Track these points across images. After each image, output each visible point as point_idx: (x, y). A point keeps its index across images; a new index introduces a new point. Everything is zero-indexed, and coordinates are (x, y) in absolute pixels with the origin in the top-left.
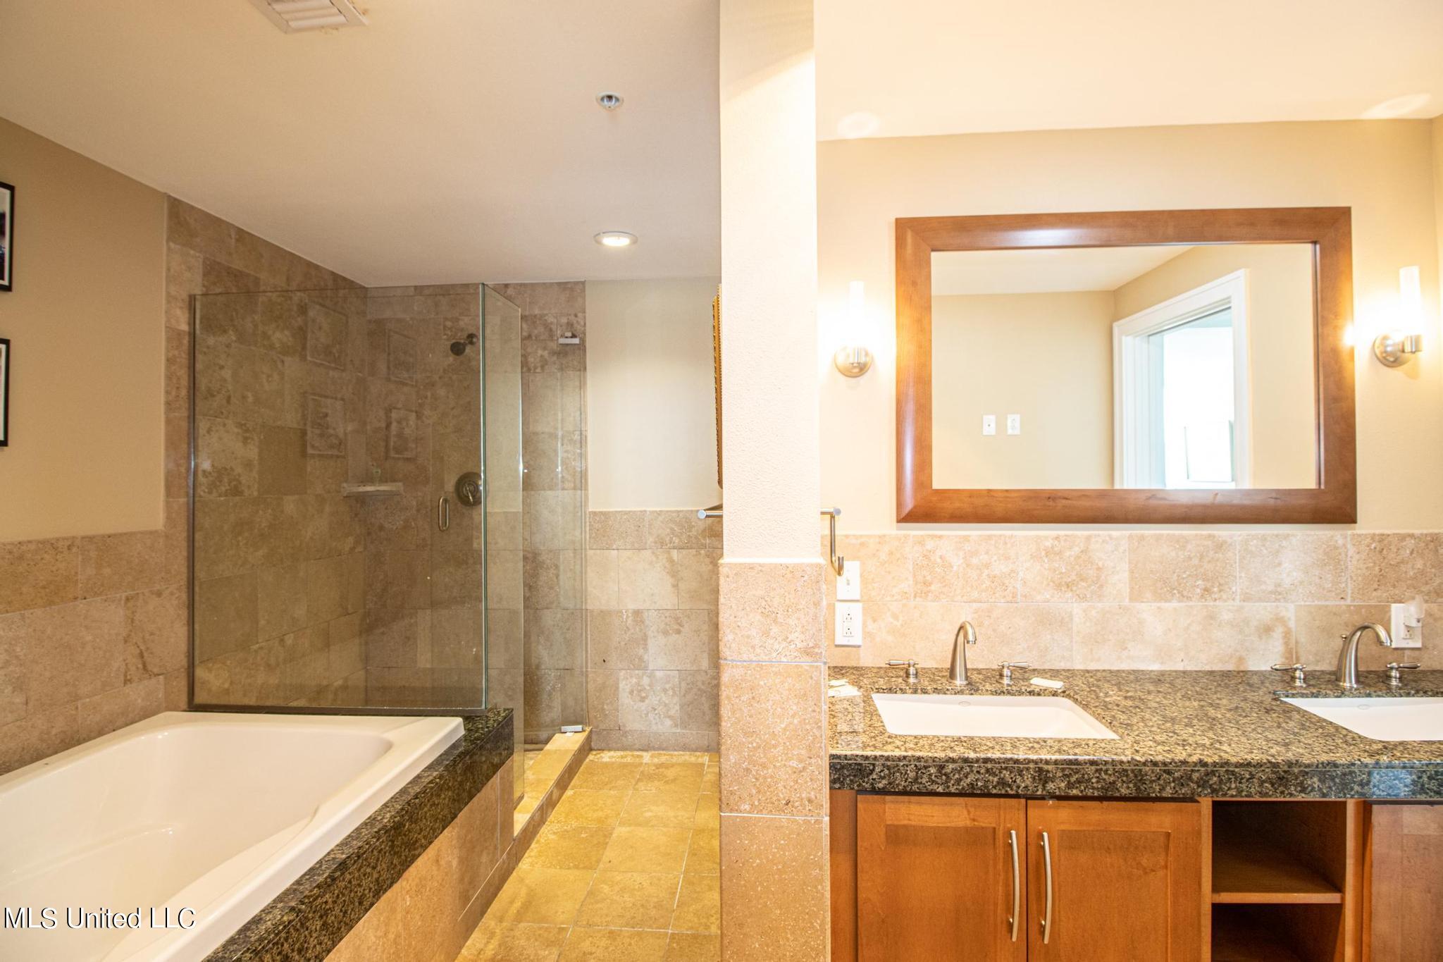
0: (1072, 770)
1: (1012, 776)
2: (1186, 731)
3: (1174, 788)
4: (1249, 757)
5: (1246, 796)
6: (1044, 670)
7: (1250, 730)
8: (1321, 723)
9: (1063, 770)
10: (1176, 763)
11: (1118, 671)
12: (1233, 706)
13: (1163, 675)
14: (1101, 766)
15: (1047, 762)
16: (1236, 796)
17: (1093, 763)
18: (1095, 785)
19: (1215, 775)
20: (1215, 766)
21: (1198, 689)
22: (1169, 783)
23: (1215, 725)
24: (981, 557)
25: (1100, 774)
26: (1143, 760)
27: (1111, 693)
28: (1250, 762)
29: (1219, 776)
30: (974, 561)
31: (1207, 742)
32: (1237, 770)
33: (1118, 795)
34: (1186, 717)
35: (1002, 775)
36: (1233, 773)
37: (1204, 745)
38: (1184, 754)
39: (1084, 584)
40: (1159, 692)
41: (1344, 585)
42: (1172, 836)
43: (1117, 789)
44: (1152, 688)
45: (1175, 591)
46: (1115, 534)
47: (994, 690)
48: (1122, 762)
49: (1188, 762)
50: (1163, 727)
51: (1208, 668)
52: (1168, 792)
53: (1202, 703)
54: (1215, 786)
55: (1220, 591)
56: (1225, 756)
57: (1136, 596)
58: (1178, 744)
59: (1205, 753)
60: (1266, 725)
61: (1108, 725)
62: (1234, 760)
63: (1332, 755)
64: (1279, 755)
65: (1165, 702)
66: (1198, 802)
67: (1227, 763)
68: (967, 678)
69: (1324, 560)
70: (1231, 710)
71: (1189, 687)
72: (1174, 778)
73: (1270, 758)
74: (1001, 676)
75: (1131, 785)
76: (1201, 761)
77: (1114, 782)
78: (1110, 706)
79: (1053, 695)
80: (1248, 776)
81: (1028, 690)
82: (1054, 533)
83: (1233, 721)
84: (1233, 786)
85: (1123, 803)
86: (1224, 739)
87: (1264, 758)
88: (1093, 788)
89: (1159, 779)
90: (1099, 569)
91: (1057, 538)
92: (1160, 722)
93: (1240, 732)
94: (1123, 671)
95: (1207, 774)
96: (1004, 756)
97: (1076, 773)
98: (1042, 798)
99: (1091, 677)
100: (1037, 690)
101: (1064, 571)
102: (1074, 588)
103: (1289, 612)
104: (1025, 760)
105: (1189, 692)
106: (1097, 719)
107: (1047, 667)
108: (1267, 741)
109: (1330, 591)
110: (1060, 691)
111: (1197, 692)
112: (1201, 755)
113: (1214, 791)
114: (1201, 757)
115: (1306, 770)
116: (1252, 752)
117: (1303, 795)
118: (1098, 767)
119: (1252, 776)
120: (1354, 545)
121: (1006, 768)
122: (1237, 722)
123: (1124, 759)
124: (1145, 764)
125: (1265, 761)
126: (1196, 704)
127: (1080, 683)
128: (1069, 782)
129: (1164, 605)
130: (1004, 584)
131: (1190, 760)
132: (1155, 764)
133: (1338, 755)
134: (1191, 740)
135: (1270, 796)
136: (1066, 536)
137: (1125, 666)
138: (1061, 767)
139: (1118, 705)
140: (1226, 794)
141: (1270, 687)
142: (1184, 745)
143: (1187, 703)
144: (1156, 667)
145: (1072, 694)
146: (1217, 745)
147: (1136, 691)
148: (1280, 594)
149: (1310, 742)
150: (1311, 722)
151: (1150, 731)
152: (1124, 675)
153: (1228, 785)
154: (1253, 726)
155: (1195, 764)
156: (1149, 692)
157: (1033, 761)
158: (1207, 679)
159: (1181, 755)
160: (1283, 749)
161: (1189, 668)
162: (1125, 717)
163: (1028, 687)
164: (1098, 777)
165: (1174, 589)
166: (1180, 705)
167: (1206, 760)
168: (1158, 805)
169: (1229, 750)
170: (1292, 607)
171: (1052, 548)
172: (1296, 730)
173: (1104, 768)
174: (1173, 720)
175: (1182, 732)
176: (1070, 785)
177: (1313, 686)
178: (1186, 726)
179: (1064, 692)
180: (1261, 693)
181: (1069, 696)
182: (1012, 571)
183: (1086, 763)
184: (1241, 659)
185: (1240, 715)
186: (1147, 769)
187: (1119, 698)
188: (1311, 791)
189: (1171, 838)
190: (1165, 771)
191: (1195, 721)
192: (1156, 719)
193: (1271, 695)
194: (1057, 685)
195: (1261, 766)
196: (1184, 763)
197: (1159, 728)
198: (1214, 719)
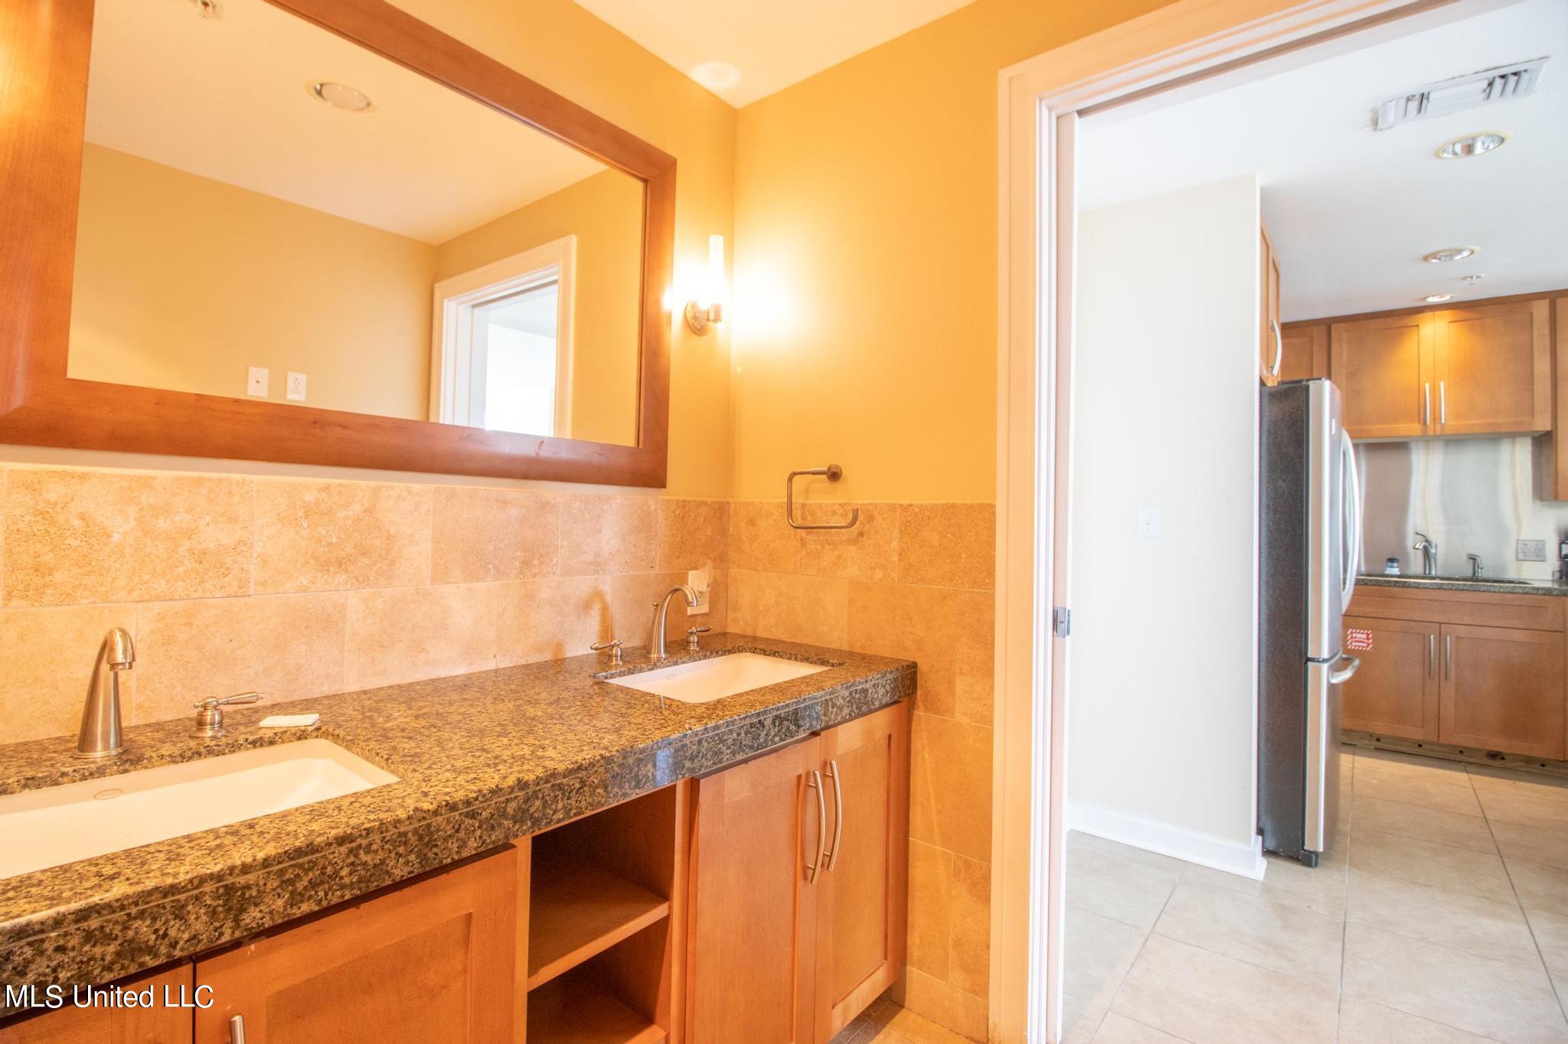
0: (301, 866)
1: (157, 926)
2: (499, 744)
3: (480, 837)
4: (579, 758)
5: (575, 815)
6: (292, 703)
7: (576, 722)
8: (645, 697)
9: (282, 872)
10: (484, 796)
11: (411, 684)
12: (554, 698)
13: (470, 679)
14: (359, 841)
15: (246, 869)
16: (563, 819)
17: (341, 840)
18: (347, 880)
19: (537, 798)
20: (538, 784)
21: (512, 687)
22: (474, 831)
23: (535, 726)
24: (178, 518)
25: (356, 856)
26: (432, 807)
27: (396, 714)
28: (582, 765)
29: (543, 798)
30: (163, 524)
31: (527, 751)
32: (565, 781)
33: (388, 882)
34: (499, 724)
35: (131, 934)
36: (560, 787)
37: (523, 757)
38: (497, 777)
39: (367, 561)
40: (464, 699)
41: (654, 553)
42: (475, 916)
43: (387, 872)
44: (455, 697)
45: (490, 566)
46: (416, 487)
47: (177, 752)
48: (397, 822)
49: (501, 790)
50: (467, 745)
51: (523, 662)
52: (472, 847)
53: (519, 702)
54: (536, 815)
55: (541, 563)
56: (550, 765)
57: (440, 575)
58: (489, 765)
59: (526, 767)
60: (592, 713)
61: (384, 763)
62: (561, 768)
63: (664, 730)
64: (613, 746)
65: (472, 710)
66: (513, 846)
67: (554, 775)
68: (120, 742)
69: (638, 526)
70: (552, 704)
71: (503, 686)
72: (480, 821)
73: (603, 752)
74: (201, 724)
75: (412, 857)
76: (519, 780)
77: (383, 862)
78: (391, 734)
79: (299, 739)
80: (578, 786)
81: (251, 738)
82: (322, 481)
83: (557, 716)
84: (560, 805)
85: (398, 893)
86: (547, 742)
87: (597, 753)
88: (343, 887)
89: (457, 831)
90: (390, 537)
91: (326, 489)
92: (464, 740)
93: (565, 728)
94: (418, 683)
95: (527, 800)
96: (140, 888)
97: (307, 871)
98: (236, 944)
99: (370, 699)
100: (270, 734)
101: (335, 540)
102: (351, 568)
103: (608, 585)
104: (191, 881)
105: (502, 693)
106: (367, 759)
107: (296, 697)
108: (597, 731)
109: (643, 560)
110: (311, 728)
111: (511, 690)
112: (519, 772)
113: (536, 822)
114: (520, 775)
115: (641, 756)
116: (583, 750)
117: (637, 791)
118: (354, 845)
119: (583, 783)
120: (663, 511)
121: (141, 915)
122: (561, 717)
123: (402, 814)
124: (436, 813)
125: (598, 758)
126: (511, 705)
127: (350, 711)
128: (292, 893)
129: (476, 585)
130: (222, 565)
131: (504, 785)
132: (452, 807)
133: (670, 728)
134: (506, 755)
135: (603, 805)
136: (341, 486)
137: (419, 676)
138: (276, 868)
139: (403, 730)
140: (551, 821)
141: (589, 670)
142: (496, 765)
143: (500, 706)
144: (461, 670)
145: (331, 730)
146: (540, 753)
147: (433, 705)
148: (599, 564)
149: (640, 721)
150: (636, 699)
151: (448, 757)
152: (418, 687)
153: (553, 807)
154: (579, 717)
155: (512, 789)
156: (451, 704)
157: (211, 876)
158: (523, 674)
159: (491, 779)
160: (614, 737)
161: (502, 665)
162: (413, 744)
163: (252, 733)
164: (352, 864)
165: (489, 563)
166: (490, 711)
167: (526, 778)
168: (456, 874)
169: (554, 756)
170: (608, 579)
171: (317, 504)
172: (624, 711)
173: (365, 842)
174: (482, 733)
175: (494, 746)
176: (295, 899)
177: (629, 662)
178: (499, 736)
179: (318, 729)
180: (581, 678)
181: (326, 735)
182: (240, 542)
183: (331, 844)
184: (559, 647)
185: (562, 708)
186: (440, 819)
187: (406, 720)
188: (646, 783)
189: (474, 920)
190: (467, 815)
191: (510, 728)
192: (459, 737)
193: (592, 679)
194: (308, 719)
195: (594, 766)
196: (496, 791)
197: (462, 748)
198: (533, 719)
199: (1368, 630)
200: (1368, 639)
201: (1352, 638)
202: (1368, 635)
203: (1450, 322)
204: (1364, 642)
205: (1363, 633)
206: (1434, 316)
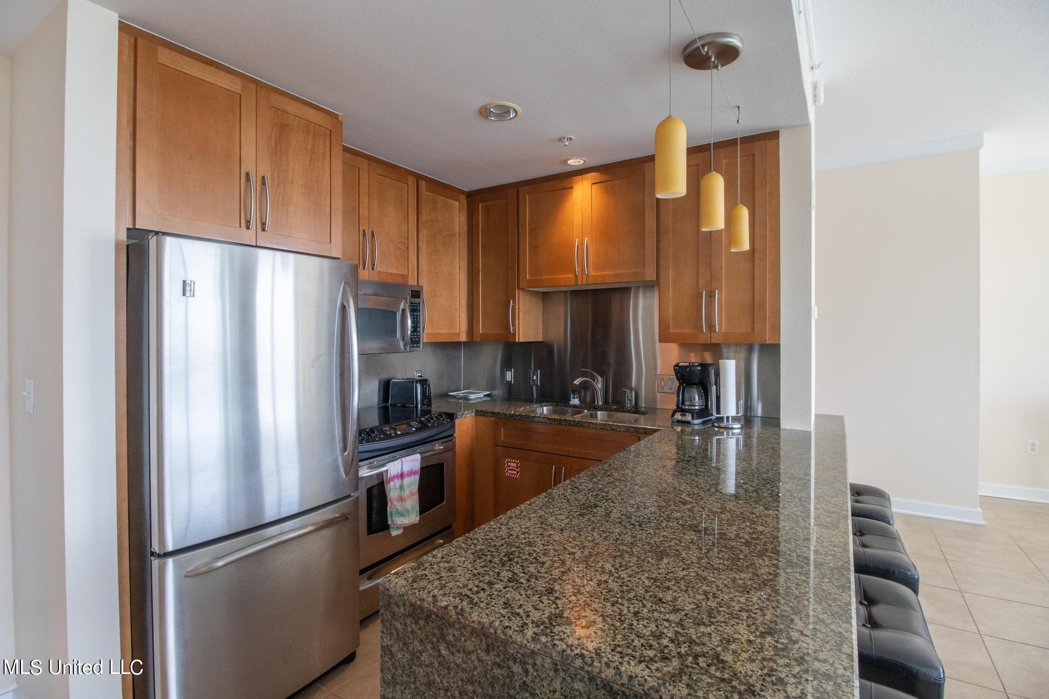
199: (518, 459)
200: (517, 468)
201: (508, 466)
202: (517, 464)
203: (592, 184)
204: (515, 471)
205: (514, 462)
206: (582, 178)
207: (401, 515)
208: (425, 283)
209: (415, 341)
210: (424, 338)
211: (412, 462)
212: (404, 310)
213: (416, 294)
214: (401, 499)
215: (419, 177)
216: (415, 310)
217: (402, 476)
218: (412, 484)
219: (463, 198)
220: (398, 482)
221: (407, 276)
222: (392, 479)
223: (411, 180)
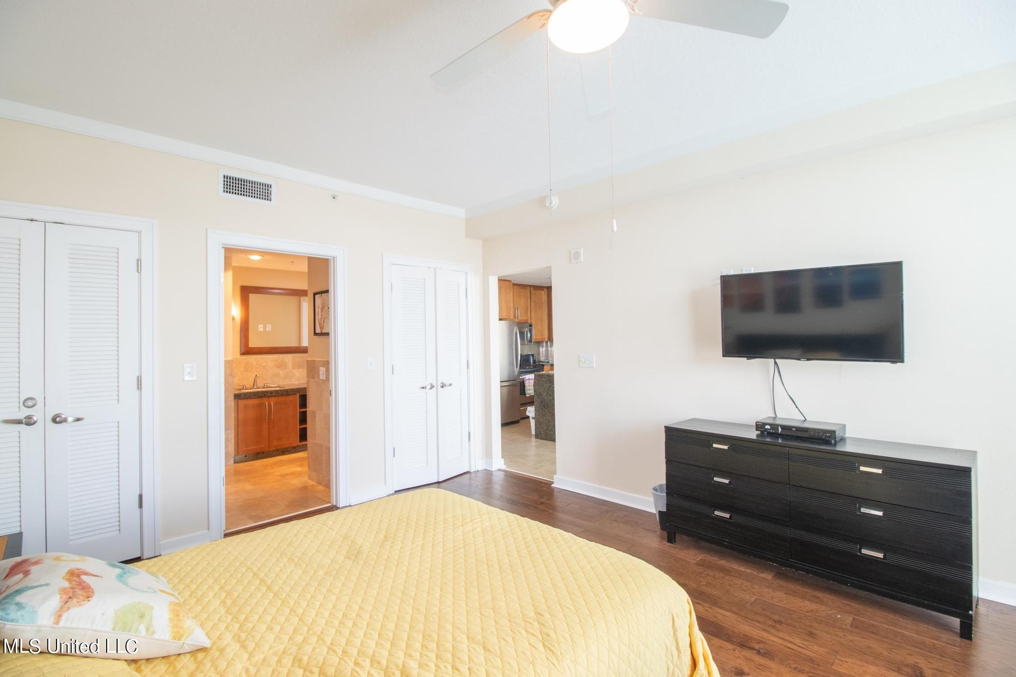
101: (278, 364)
102: (280, 368)
130: (265, 367)
207: (529, 390)
208: (533, 322)
209: (530, 341)
210: (533, 340)
211: (532, 376)
212: (527, 331)
213: (531, 326)
214: (529, 386)
215: (530, 286)
216: (531, 331)
217: (529, 379)
218: (532, 382)
219: (545, 290)
220: (528, 381)
221: (527, 320)
222: (527, 380)
223: (528, 288)
